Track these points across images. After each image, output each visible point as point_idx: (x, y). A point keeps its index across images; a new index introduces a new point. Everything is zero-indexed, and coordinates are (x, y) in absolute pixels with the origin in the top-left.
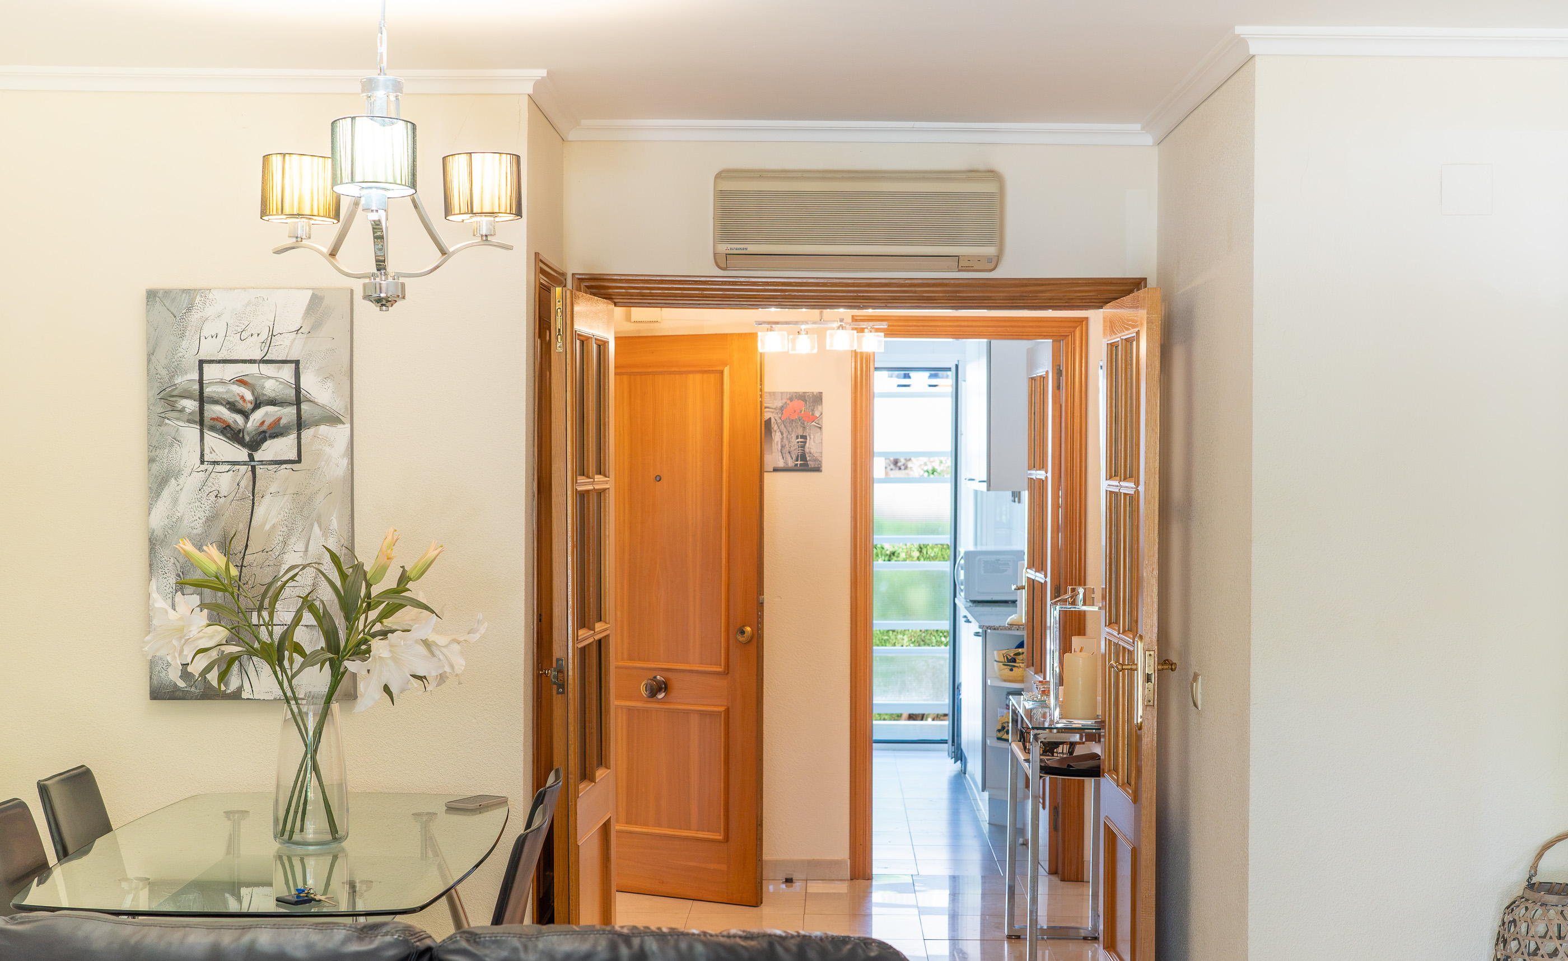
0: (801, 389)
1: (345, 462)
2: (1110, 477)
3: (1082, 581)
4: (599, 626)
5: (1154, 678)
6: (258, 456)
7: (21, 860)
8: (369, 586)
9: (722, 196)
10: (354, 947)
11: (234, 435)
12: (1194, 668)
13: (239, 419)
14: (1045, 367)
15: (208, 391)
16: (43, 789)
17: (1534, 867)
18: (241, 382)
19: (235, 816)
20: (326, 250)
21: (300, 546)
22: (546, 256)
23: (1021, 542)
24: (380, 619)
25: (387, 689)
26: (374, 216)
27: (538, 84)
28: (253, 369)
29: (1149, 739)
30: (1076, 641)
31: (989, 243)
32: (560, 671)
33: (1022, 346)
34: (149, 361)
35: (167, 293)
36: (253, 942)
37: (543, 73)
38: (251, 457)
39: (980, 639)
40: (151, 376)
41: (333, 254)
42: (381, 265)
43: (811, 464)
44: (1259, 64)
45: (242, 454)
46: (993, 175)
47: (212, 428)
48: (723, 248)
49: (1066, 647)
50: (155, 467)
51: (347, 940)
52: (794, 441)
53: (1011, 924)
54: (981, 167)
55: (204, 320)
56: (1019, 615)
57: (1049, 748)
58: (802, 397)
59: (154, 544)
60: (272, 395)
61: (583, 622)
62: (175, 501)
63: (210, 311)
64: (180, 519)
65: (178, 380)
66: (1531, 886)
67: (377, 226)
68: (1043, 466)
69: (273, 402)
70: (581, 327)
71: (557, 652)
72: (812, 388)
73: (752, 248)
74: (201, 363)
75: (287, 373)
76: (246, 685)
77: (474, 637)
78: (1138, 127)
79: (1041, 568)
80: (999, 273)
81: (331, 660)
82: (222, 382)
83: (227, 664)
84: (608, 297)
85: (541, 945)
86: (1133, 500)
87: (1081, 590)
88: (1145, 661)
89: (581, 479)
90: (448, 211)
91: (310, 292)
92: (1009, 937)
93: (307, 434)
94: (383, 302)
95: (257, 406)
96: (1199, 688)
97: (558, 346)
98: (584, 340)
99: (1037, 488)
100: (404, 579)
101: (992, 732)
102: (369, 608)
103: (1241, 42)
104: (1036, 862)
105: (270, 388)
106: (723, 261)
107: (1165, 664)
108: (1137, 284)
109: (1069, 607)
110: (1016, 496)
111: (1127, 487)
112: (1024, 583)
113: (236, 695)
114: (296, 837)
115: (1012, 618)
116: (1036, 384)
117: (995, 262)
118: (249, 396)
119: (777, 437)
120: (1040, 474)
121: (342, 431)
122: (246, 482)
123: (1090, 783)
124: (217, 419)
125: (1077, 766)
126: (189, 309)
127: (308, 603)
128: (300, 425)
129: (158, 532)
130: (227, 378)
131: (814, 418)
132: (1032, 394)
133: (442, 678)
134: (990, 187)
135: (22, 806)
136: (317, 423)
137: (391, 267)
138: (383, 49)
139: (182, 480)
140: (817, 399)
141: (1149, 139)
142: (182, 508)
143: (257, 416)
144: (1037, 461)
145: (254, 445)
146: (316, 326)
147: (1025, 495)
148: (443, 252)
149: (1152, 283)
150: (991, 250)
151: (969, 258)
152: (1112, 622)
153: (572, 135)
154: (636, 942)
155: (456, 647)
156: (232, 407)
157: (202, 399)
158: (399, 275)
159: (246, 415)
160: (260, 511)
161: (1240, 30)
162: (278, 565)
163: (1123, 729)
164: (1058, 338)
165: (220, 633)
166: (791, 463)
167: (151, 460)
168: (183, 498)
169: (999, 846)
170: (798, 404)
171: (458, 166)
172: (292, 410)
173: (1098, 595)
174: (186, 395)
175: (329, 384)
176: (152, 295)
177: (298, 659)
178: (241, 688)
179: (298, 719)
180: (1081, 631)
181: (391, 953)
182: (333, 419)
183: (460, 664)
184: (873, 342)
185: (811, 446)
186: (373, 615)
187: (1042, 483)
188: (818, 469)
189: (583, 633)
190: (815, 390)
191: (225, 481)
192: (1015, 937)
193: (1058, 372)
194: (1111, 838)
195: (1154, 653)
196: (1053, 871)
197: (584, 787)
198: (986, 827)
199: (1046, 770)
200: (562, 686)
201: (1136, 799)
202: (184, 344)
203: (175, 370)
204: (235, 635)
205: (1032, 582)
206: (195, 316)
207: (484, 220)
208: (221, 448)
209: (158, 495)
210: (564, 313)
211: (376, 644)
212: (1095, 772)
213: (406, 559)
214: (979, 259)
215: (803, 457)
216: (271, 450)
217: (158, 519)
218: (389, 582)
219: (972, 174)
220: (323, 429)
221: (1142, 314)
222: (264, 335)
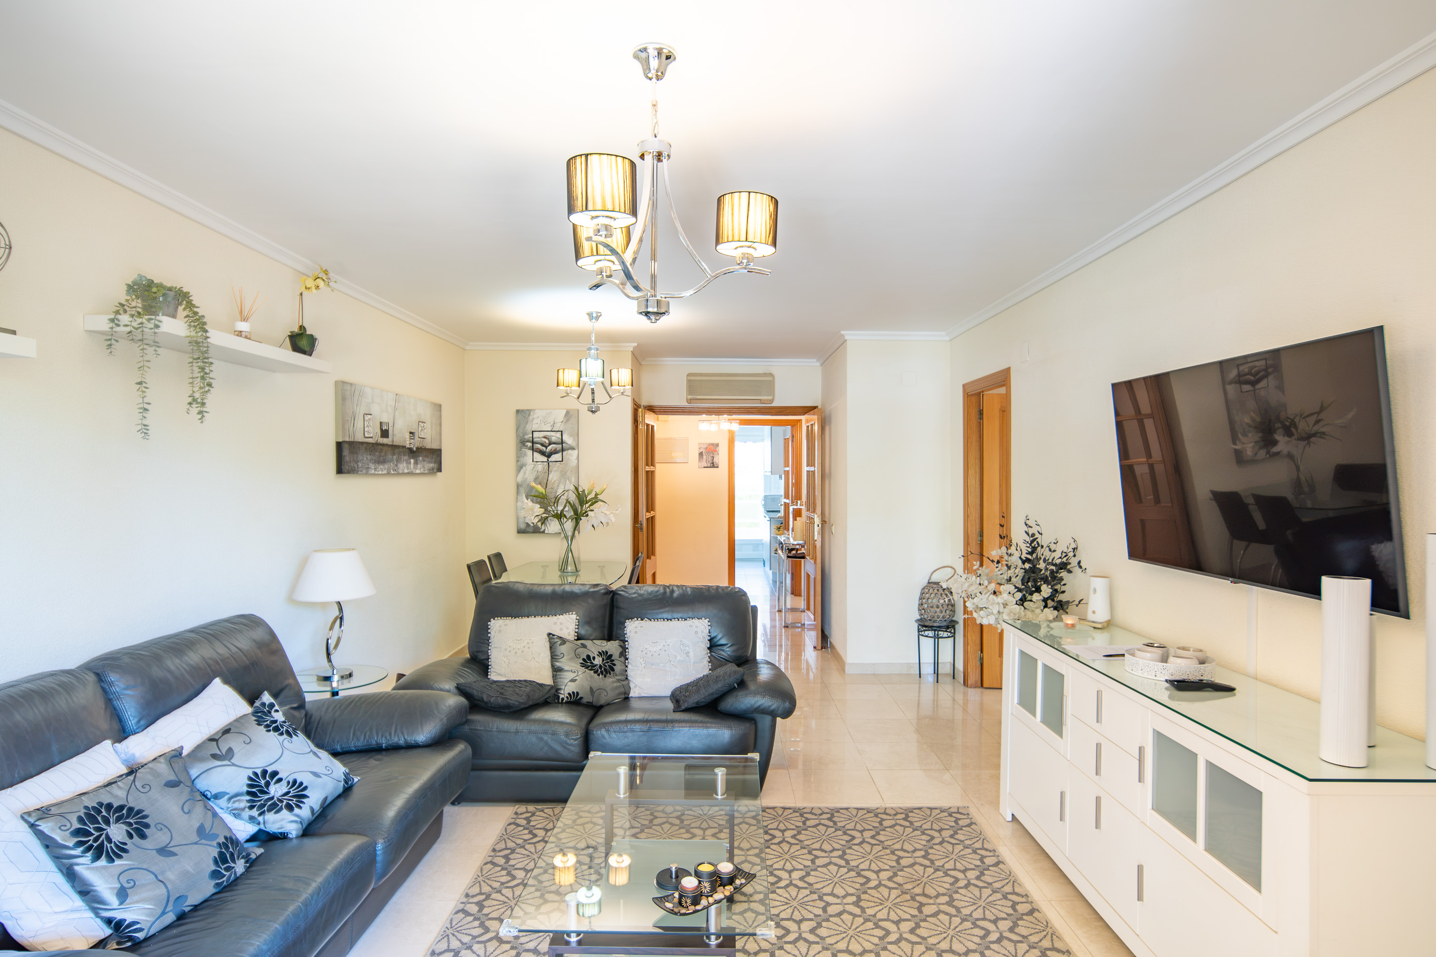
0: (712, 442)
1: (576, 461)
2: (807, 466)
3: (800, 499)
4: (652, 512)
5: (820, 526)
6: (550, 460)
7: (485, 578)
8: (586, 498)
9: (689, 381)
10: (592, 590)
11: (543, 453)
12: (832, 522)
13: (544, 448)
14: (789, 435)
15: (534, 440)
16: (489, 558)
17: (930, 577)
18: (545, 437)
19: (545, 567)
20: (576, 397)
21: (563, 487)
22: (636, 400)
23: (782, 492)
24: (589, 507)
25: (593, 526)
26: (592, 387)
27: (634, 348)
28: (548, 434)
29: (818, 544)
30: (798, 518)
31: (770, 395)
32: (641, 525)
33: (782, 428)
34: (517, 431)
35: (522, 411)
36: (564, 589)
37: (636, 344)
38: (548, 460)
39: (769, 522)
40: (517, 436)
41: (578, 398)
42: (593, 400)
43: (715, 465)
44: (848, 342)
45: (545, 459)
46: (771, 375)
47: (536, 451)
48: (689, 397)
49: (795, 519)
50: (519, 463)
51: (590, 588)
52: (710, 458)
53: (778, 607)
54: (768, 372)
55: (533, 419)
56: (782, 514)
57: (790, 550)
58: (712, 444)
59: (518, 486)
60: (554, 441)
61: (648, 511)
62: (525, 473)
63: (535, 416)
64: (526, 479)
65: (526, 437)
66: (929, 583)
67: (593, 390)
68: (788, 466)
69: (554, 443)
70: (647, 422)
71: (640, 519)
72: (715, 442)
73: (698, 397)
74: (533, 432)
75: (559, 435)
76: (546, 529)
77: (618, 512)
78: (815, 360)
79: (788, 498)
80: (773, 405)
81: (576, 518)
82: (539, 438)
83: (544, 521)
84: (654, 412)
85: (644, 589)
86: (814, 472)
87: (799, 502)
88: (817, 521)
89: (647, 467)
90: (611, 386)
91: (565, 411)
92: (784, 627)
93: (565, 453)
94: (593, 412)
95: (550, 444)
96: (833, 528)
97: (640, 427)
98: (648, 425)
99: (787, 473)
100: (596, 495)
101: (773, 552)
102: (586, 503)
103: (843, 336)
104: (786, 590)
105: (554, 439)
106: (689, 401)
107: (824, 522)
108: (815, 407)
109: (795, 507)
110: (781, 477)
111: (812, 469)
112: (783, 503)
113: (543, 532)
114: (565, 571)
115: (779, 515)
116: (786, 440)
117: (772, 401)
118: (547, 442)
119: (705, 457)
120: (787, 469)
121: (575, 452)
122: (546, 467)
123: (803, 560)
124: (538, 449)
125: (797, 556)
126: (529, 416)
127: (568, 501)
128: (563, 450)
129: (520, 483)
130: (541, 436)
131: (716, 451)
132: (785, 444)
133: (608, 523)
134: (770, 379)
135: (484, 561)
136: (568, 450)
137: (596, 402)
138: (593, 339)
139: (527, 467)
140: (717, 445)
141: (818, 364)
142: (527, 475)
143: (550, 448)
144: (787, 465)
145: (549, 456)
146: (567, 421)
147: (783, 476)
148: (610, 397)
149: (819, 407)
150: (770, 398)
151: (764, 400)
152: (808, 510)
153: (643, 363)
154: (671, 587)
155: (612, 515)
156: (542, 445)
157: (533, 442)
158: (598, 404)
159: (546, 447)
160: (551, 476)
161: (842, 332)
162: (556, 492)
163: (811, 542)
164: (792, 426)
165: (543, 510)
166: (709, 465)
167: (518, 461)
168: (527, 472)
169: (775, 586)
170: (711, 446)
171: (614, 372)
172: (561, 446)
173: (804, 503)
174: (528, 441)
175: (571, 438)
176: (518, 411)
177: (565, 520)
178: (545, 530)
179: (566, 537)
180: (800, 516)
181: (603, 591)
182: (573, 449)
183: (613, 519)
184: (735, 427)
185: (715, 460)
186: (587, 505)
187: (788, 471)
188: (718, 467)
189: (648, 514)
190: (717, 442)
191: (540, 467)
192: (780, 611)
193: (793, 437)
194: (808, 576)
195: (820, 518)
196: (792, 593)
197: (648, 561)
198: (771, 582)
199: (788, 557)
200: (642, 529)
201: (815, 562)
202: (528, 426)
203: (525, 434)
204: (546, 511)
205: (785, 503)
206: (531, 417)
207: (622, 388)
208: (538, 457)
209: (520, 471)
210: (642, 416)
211: (589, 513)
212: (803, 557)
213: (597, 489)
214: (767, 400)
215: (713, 463)
216: (555, 457)
217: (520, 479)
218: (592, 495)
219: (765, 375)
220: (570, 451)
221: (816, 417)
222: (552, 423)
